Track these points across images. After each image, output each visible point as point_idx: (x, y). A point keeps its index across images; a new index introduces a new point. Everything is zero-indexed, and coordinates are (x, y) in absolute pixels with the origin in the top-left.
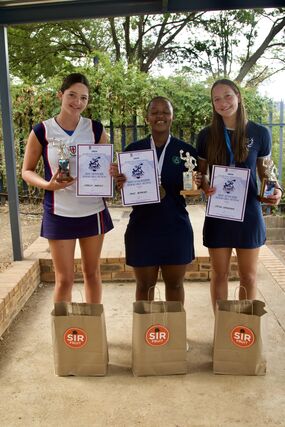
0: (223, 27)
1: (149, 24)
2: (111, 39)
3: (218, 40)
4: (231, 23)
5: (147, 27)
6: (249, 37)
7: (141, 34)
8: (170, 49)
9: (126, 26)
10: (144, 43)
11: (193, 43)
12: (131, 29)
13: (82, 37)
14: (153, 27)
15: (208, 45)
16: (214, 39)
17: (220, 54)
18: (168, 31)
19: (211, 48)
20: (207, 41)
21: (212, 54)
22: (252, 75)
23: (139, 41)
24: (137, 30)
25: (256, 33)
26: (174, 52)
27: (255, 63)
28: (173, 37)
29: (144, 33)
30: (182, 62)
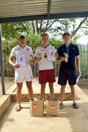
0: (66, 23)
1: (44, 22)
2: (32, 26)
3: (64, 26)
4: (68, 21)
5: (43, 23)
6: (73, 26)
7: (41, 25)
8: (50, 29)
9: (37, 22)
10: (42, 28)
11: (57, 27)
12: (38, 24)
13: (23, 26)
14: (45, 23)
15: (61, 28)
17: (65, 30)
18: (49, 24)
19: (62, 29)
20: (61, 27)
21: (63, 30)
22: (75, 37)
23: (41, 27)
24: (40, 24)
25: (75, 25)
26: (51, 30)
27: (76, 33)
28: (51, 25)
29: (42, 25)
30: (54, 33)
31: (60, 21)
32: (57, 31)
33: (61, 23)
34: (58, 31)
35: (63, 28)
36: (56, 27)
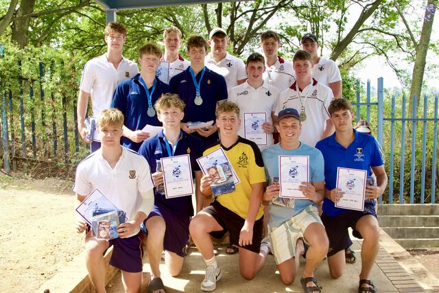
9: (219, 11)
10: (236, 29)
11: (284, 28)
12: (223, 17)
13: (175, 22)
15: (298, 30)
22: (343, 59)
23: (231, 27)
27: (346, 48)
29: (236, 19)
31: (295, 8)
32: (283, 40)
33: (297, 15)
34: (288, 41)
35: (306, 30)
36: (281, 28)
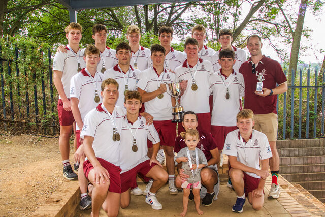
0: (216, 8)
1: (162, 7)
2: (135, 17)
3: (212, 17)
4: (221, 5)
6: (234, 15)
7: (156, 13)
8: (178, 24)
9: (146, 7)
11: (194, 19)
14: (165, 9)
15: (204, 21)
16: (210, 16)
17: (214, 27)
18: (176, 11)
19: (207, 23)
22: (238, 42)
24: (153, 11)
26: (181, 27)
28: (179, 15)
30: (186, 34)
31: (202, 5)
33: (204, 10)
36: (192, 19)
